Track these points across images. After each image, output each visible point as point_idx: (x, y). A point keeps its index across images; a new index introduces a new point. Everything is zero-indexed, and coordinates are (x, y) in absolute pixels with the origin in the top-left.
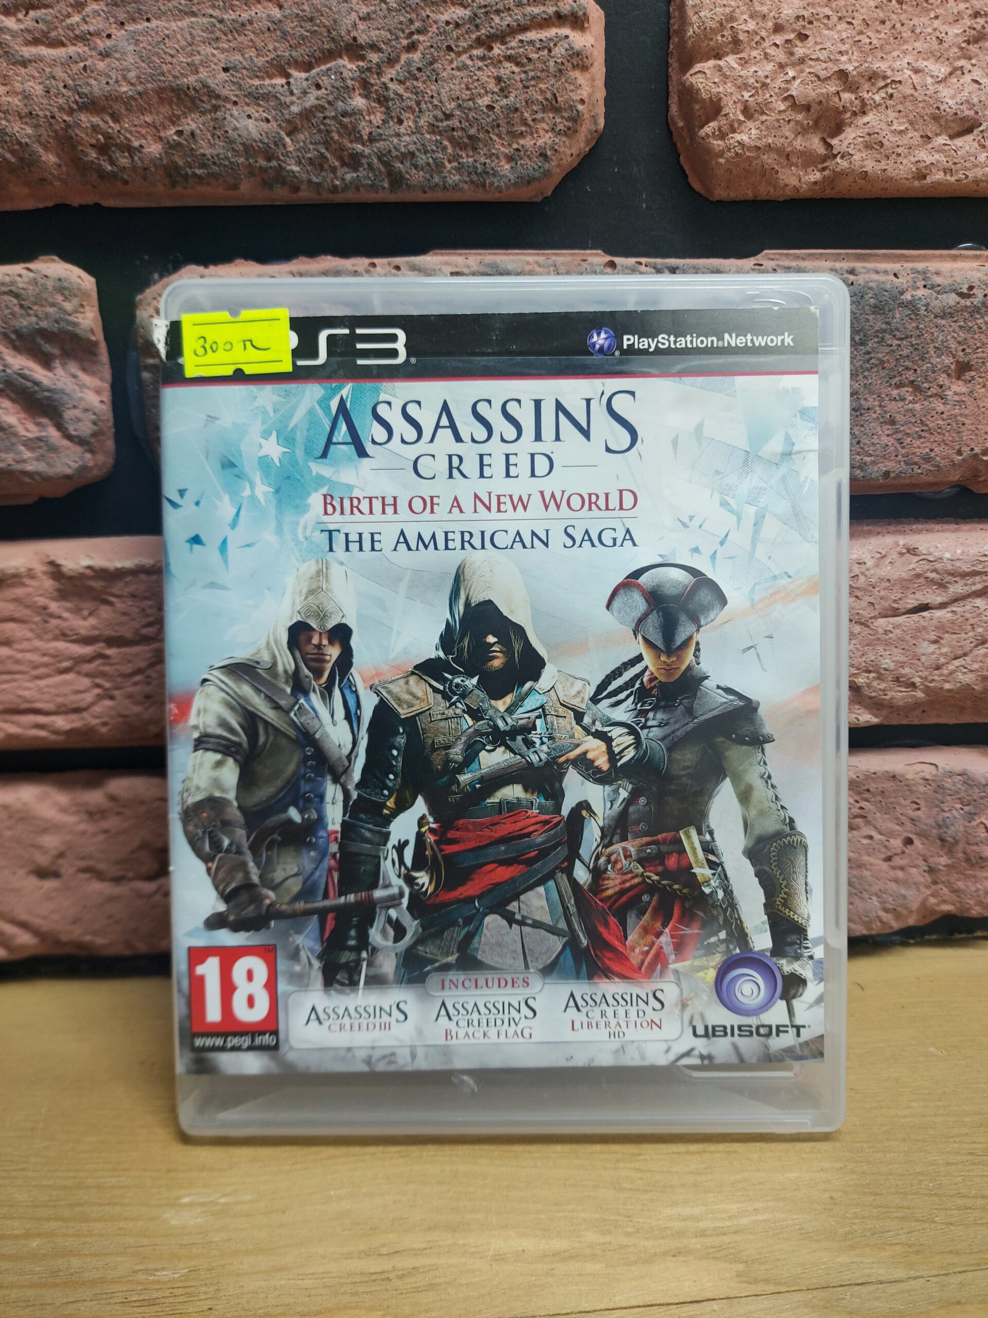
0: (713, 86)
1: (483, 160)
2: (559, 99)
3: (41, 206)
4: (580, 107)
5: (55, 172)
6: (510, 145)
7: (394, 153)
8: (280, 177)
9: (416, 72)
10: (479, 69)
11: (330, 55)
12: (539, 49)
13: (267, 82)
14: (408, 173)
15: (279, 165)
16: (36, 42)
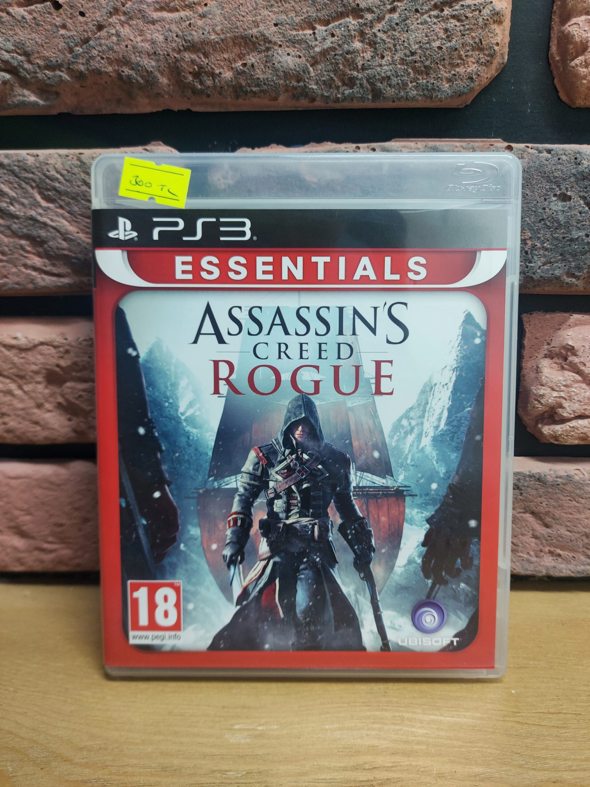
0: (583, 32)
1: (432, 81)
2: (483, 43)
3: (155, 110)
4: (496, 48)
5: (166, 89)
6: (450, 72)
7: (377, 77)
8: (305, 92)
9: (395, 26)
10: (435, 23)
11: (342, 15)
12: (473, 10)
13: (301, 32)
14: (385, 89)
15: (305, 85)
16: (162, 9)
